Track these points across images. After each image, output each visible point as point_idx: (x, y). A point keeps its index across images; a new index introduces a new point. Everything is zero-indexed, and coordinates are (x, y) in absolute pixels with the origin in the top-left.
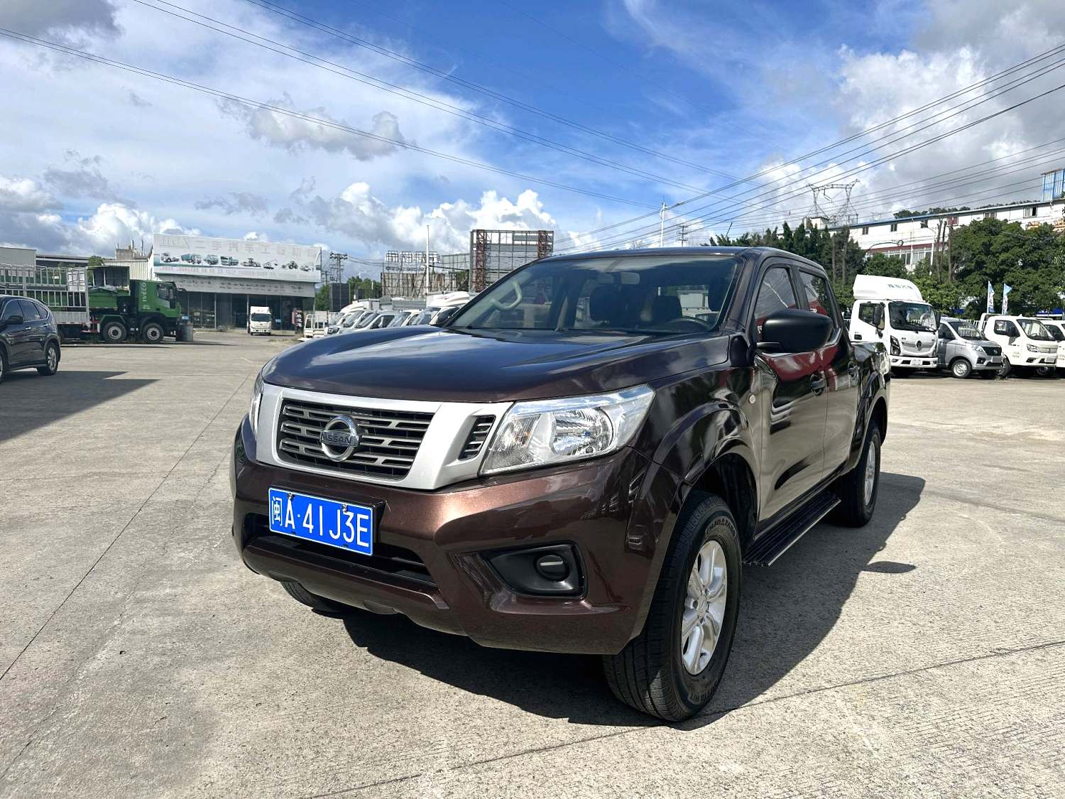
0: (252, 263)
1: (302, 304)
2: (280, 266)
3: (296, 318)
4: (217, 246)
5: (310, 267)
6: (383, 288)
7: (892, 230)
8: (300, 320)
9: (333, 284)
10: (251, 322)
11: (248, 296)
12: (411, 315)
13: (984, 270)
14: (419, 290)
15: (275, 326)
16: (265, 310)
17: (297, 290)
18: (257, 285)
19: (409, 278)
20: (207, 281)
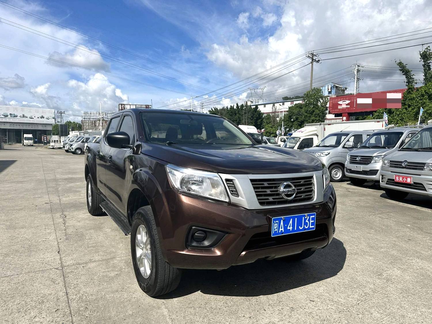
0: (24, 116)
1: (45, 132)
2: (36, 117)
3: (44, 139)
4: (8, 109)
5: (50, 118)
6: (82, 126)
7: (264, 107)
8: (46, 140)
9: (60, 125)
10: (24, 141)
11: (22, 130)
12: (97, 138)
13: (298, 120)
14: (98, 127)
15: (35, 142)
16: (30, 136)
17: (44, 127)
18: (26, 125)
19: (93, 122)
20: (4, 124)
